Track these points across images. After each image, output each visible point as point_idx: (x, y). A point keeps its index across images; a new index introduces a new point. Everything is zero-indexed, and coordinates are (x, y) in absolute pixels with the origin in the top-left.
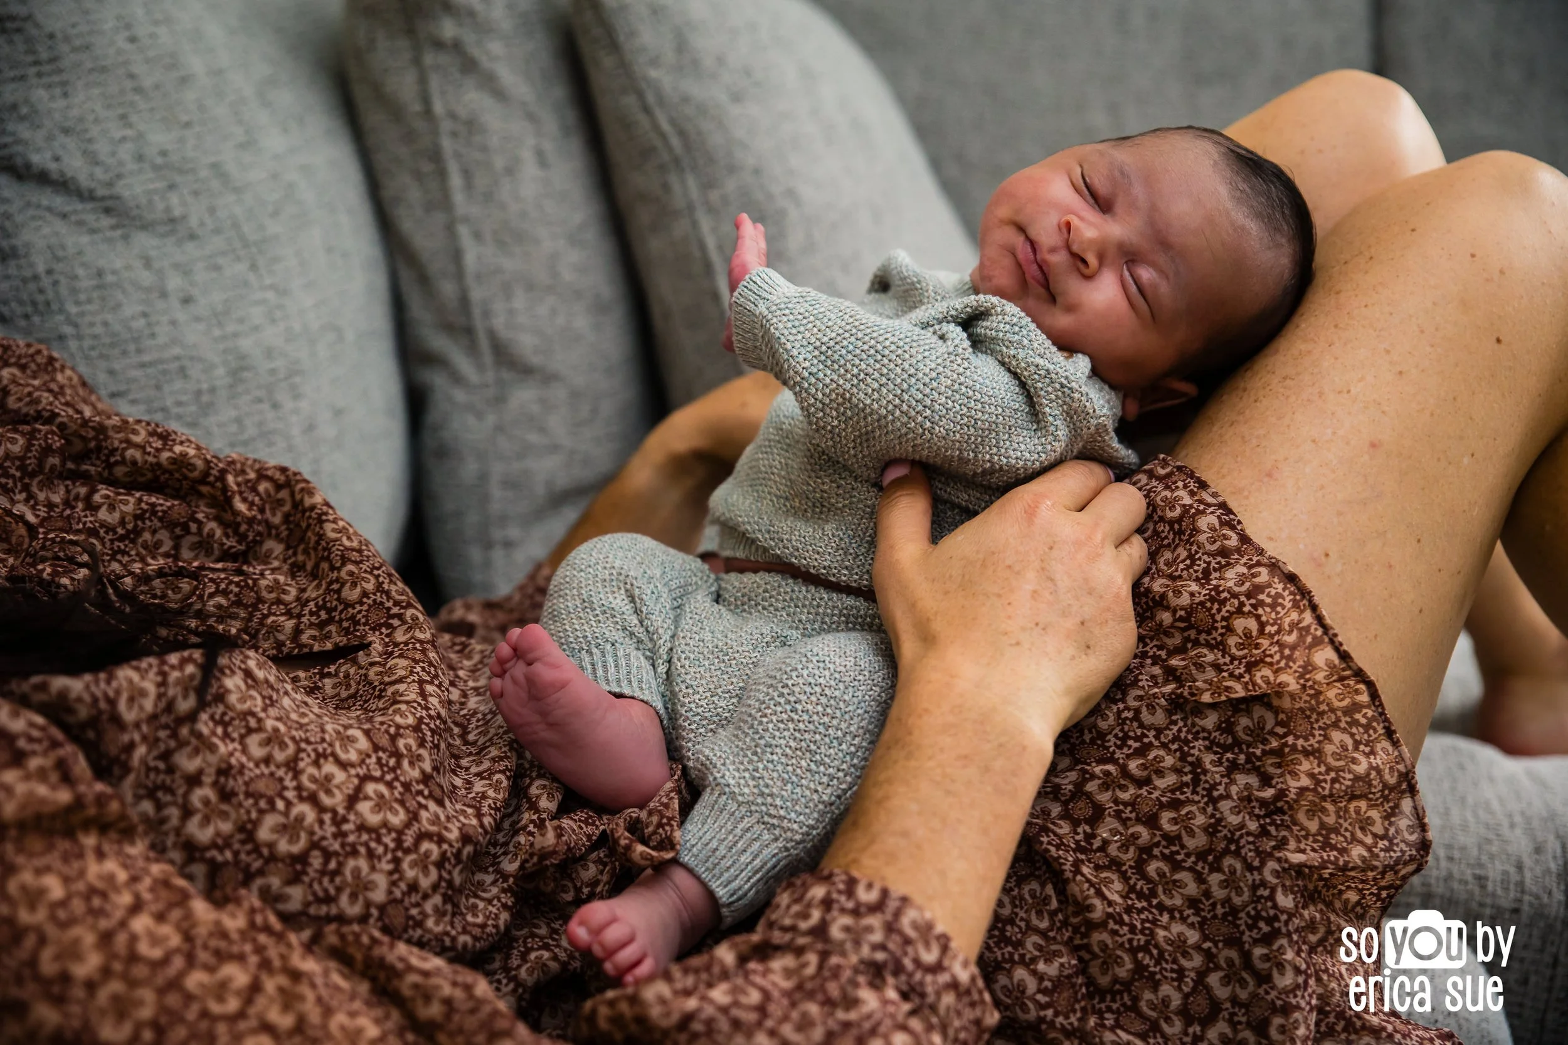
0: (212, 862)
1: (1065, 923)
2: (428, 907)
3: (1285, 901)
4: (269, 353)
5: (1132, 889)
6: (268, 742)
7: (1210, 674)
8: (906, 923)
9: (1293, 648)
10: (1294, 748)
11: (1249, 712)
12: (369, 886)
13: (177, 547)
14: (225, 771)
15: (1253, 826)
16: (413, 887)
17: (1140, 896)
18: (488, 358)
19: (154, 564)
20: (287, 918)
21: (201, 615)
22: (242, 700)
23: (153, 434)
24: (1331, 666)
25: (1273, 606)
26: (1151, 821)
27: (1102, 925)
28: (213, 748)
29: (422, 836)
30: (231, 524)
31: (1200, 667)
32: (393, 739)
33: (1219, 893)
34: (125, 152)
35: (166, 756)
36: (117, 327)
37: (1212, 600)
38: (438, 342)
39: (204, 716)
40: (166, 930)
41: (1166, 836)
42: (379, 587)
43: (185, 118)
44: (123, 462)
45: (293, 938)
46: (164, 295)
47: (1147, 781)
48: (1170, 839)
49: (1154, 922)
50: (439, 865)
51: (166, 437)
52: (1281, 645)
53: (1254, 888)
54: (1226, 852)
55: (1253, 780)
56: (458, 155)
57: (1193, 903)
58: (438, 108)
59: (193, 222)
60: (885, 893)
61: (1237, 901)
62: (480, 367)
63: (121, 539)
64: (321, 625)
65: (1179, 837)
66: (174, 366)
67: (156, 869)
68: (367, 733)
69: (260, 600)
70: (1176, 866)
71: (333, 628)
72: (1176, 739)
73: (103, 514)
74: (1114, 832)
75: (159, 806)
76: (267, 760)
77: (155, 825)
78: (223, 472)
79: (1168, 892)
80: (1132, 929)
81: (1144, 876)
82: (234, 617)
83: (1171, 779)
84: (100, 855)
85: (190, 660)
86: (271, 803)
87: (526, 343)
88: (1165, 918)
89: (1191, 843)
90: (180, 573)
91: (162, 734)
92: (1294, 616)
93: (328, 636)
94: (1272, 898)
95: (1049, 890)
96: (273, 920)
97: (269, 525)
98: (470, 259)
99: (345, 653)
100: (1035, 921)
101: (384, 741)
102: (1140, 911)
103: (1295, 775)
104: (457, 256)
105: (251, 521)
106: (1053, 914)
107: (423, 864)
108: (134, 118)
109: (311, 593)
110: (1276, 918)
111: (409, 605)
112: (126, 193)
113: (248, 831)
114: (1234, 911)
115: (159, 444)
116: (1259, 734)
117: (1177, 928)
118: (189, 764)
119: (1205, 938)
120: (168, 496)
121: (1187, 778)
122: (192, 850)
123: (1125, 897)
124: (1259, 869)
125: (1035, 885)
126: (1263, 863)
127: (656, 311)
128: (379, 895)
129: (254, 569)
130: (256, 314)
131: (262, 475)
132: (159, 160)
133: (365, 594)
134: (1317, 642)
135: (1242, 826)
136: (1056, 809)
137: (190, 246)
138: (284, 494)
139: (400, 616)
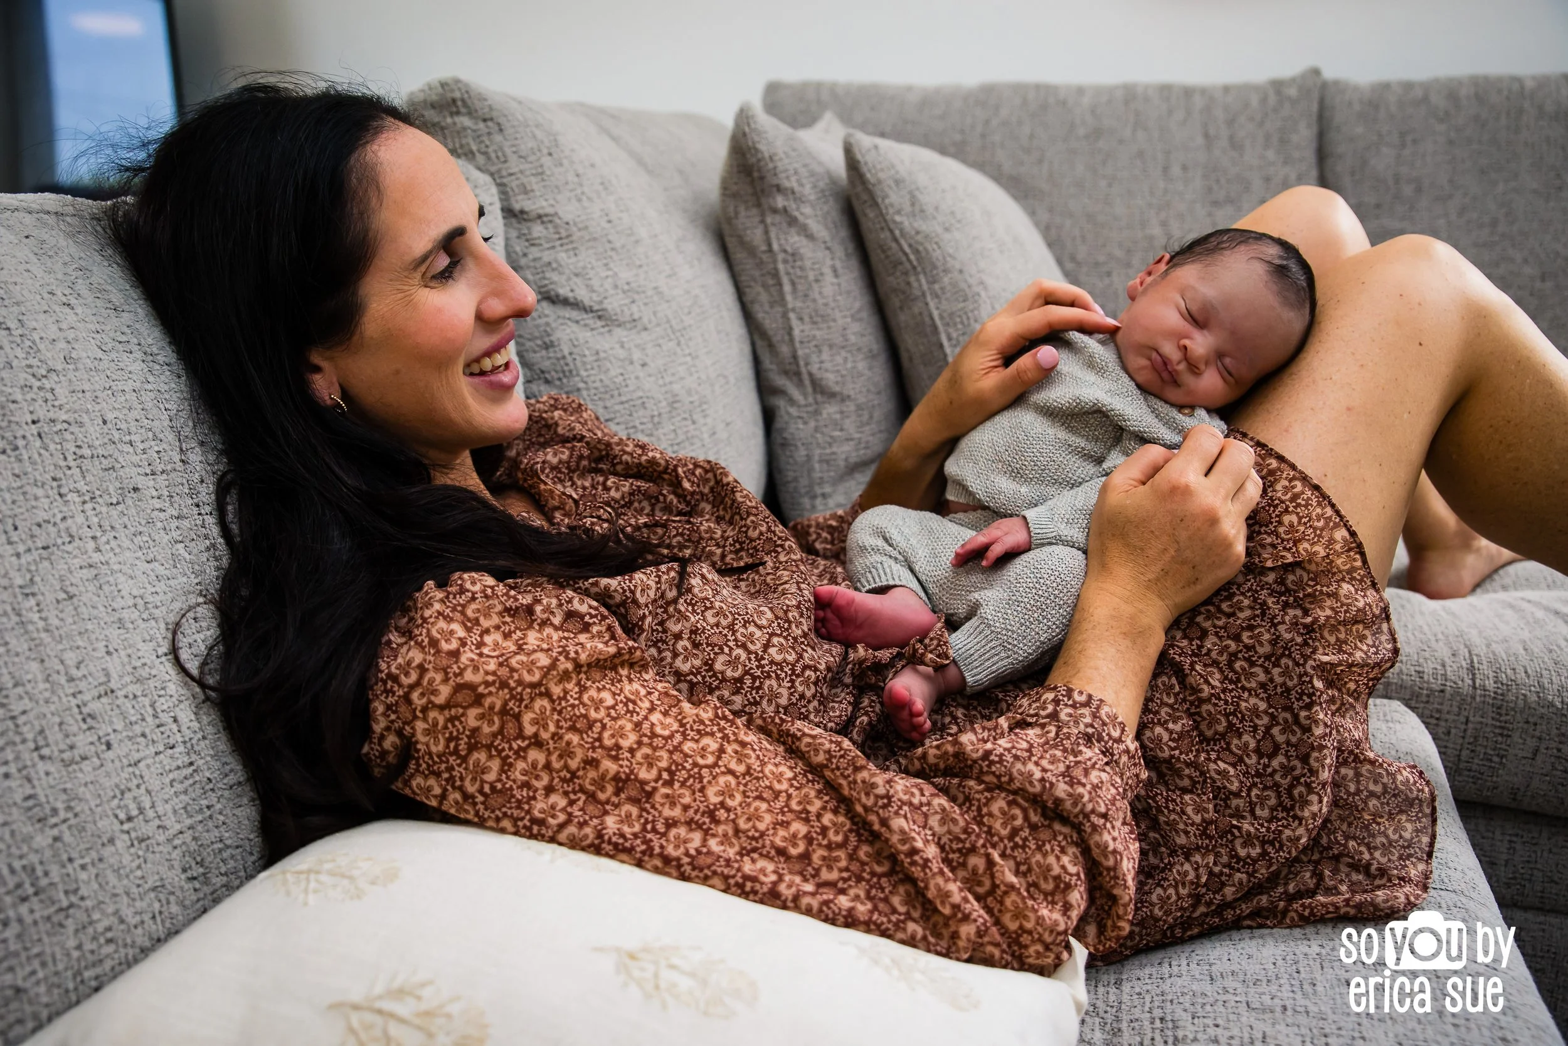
0: (690, 682)
1: (1184, 700)
2: (811, 707)
3: (1319, 684)
4: (689, 392)
5: (1226, 678)
6: (717, 614)
7: (1270, 550)
8: (1103, 713)
9: (1322, 530)
10: (1321, 592)
11: (1293, 572)
12: (778, 696)
13: (653, 510)
14: (694, 631)
15: (1299, 640)
16: (802, 696)
17: (1231, 682)
18: (809, 389)
19: (643, 520)
20: (736, 713)
21: (669, 546)
22: (701, 591)
23: (637, 446)
24: (1344, 539)
25: (1306, 506)
26: (1237, 638)
27: (1208, 700)
28: (687, 619)
29: (806, 667)
30: (682, 495)
31: (1263, 546)
32: (786, 612)
33: (1279, 680)
34: (608, 284)
35: (662, 623)
36: (607, 382)
37: (1269, 505)
38: (780, 381)
39: (681, 601)
40: (669, 720)
41: (1246, 646)
42: (769, 529)
43: (638, 263)
44: (621, 463)
45: (739, 721)
46: (632, 363)
47: (1233, 614)
48: (1249, 648)
49: (1239, 697)
50: (816, 684)
51: (643, 447)
52: (1315, 529)
53: (1300, 676)
54: (1283, 655)
55: (1299, 612)
56: (788, 274)
57: (1263, 686)
58: (775, 247)
59: (645, 320)
60: (1090, 696)
61: (1290, 684)
62: (805, 395)
63: (623, 507)
64: (737, 552)
65: (1254, 647)
66: (639, 402)
67: (660, 686)
68: (771, 609)
69: (701, 538)
70: (1252, 664)
71: (743, 554)
72: (1250, 590)
73: (613, 493)
74: (1214, 644)
75: (660, 652)
76: (717, 625)
77: (659, 662)
78: (676, 466)
79: (1248, 680)
80: (1226, 702)
81: (1233, 670)
82: (687, 547)
83: (1248, 613)
84: (630, 680)
85: (672, 569)
86: (721, 649)
87: (830, 379)
88: (1246, 694)
89: (1261, 650)
90: (656, 524)
91: (659, 611)
92: (1319, 510)
93: (741, 558)
94: (1311, 682)
95: (1174, 680)
96: (727, 713)
97: (702, 494)
98: (796, 332)
99: (752, 567)
100: (1166, 699)
101: (781, 614)
102: (1231, 691)
103: (1322, 608)
104: (790, 330)
105: (693, 493)
106: (1176, 695)
107: (806, 682)
108: (612, 265)
109: (730, 533)
110: (1314, 694)
111: (787, 539)
112: (609, 307)
113: (709, 664)
114: (1288, 690)
115: (640, 452)
116: (1300, 584)
117: (1253, 701)
118: (675, 627)
119: (1270, 706)
120: (647, 481)
121: (1258, 612)
122: (679, 676)
123: (1222, 683)
124: (1303, 665)
125: (1165, 679)
126: (1306, 662)
127: (904, 356)
128: (783, 701)
129: (696, 520)
130: (682, 370)
131: (696, 465)
132: (626, 287)
133: (761, 534)
134: (1336, 526)
135: (1292, 640)
136: (1179, 635)
137: (644, 334)
138: (710, 475)
139: (782, 546)
